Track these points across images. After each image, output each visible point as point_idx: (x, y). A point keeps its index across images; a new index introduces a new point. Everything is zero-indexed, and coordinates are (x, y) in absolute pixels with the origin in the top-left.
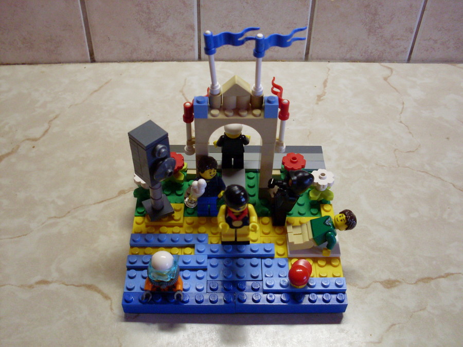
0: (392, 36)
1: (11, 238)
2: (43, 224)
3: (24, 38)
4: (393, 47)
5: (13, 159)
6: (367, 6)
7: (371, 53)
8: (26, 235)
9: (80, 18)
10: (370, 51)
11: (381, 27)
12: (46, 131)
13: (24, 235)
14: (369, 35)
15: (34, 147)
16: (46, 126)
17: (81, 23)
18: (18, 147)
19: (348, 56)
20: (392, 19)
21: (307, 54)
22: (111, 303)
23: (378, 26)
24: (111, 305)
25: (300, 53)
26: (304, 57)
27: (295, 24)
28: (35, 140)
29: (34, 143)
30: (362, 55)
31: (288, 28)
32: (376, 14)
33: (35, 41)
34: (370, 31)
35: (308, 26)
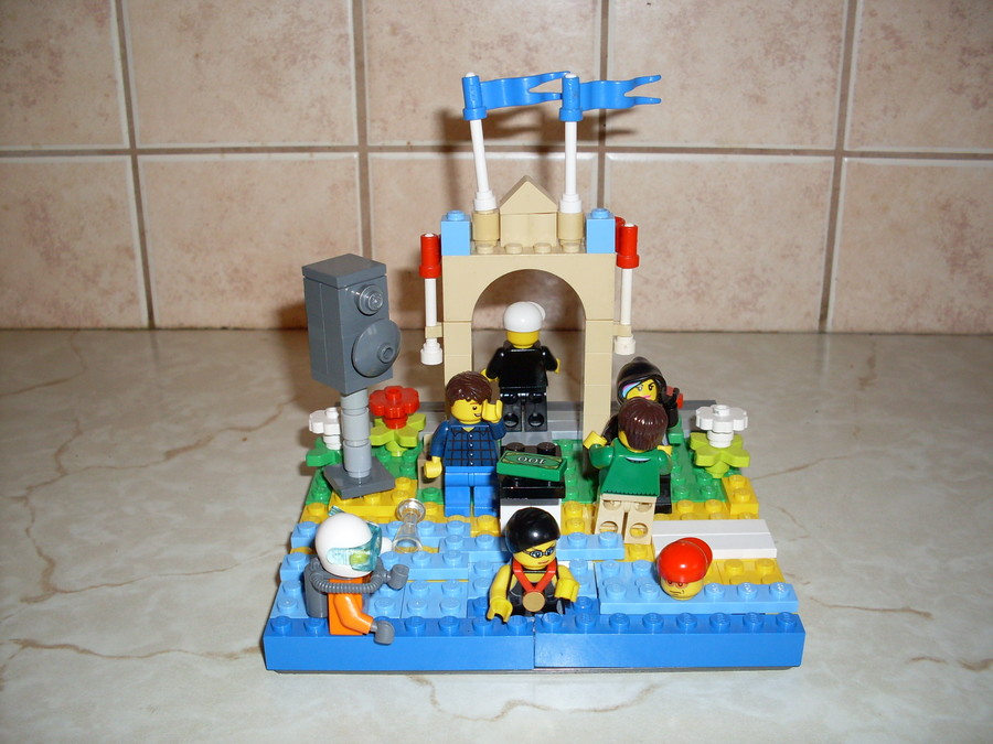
1: (189, 574)
2: (265, 553)
3: (236, 271)
5: (198, 456)
6: (946, 207)
7: (960, 314)
8: (223, 570)
9: (356, 226)
10: (956, 310)
11: (976, 255)
12: (273, 418)
13: (218, 571)
14: (952, 272)
15: (245, 440)
16: (272, 411)
17: (357, 240)
18: (210, 439)
19: (911, 322)
21: (823, 317)
22: (433, 692)
23: (971, 252)
24: (432, 696)
25: (808, 314)
26: (817, 324)
27: (798, 247)
28: (249, 429)
29: (246, 434)
30: (939, 320)
31: (784, 257)
32: (964, 225)
33: (255, 276)
34: (955, 263)
35: (824, 253)
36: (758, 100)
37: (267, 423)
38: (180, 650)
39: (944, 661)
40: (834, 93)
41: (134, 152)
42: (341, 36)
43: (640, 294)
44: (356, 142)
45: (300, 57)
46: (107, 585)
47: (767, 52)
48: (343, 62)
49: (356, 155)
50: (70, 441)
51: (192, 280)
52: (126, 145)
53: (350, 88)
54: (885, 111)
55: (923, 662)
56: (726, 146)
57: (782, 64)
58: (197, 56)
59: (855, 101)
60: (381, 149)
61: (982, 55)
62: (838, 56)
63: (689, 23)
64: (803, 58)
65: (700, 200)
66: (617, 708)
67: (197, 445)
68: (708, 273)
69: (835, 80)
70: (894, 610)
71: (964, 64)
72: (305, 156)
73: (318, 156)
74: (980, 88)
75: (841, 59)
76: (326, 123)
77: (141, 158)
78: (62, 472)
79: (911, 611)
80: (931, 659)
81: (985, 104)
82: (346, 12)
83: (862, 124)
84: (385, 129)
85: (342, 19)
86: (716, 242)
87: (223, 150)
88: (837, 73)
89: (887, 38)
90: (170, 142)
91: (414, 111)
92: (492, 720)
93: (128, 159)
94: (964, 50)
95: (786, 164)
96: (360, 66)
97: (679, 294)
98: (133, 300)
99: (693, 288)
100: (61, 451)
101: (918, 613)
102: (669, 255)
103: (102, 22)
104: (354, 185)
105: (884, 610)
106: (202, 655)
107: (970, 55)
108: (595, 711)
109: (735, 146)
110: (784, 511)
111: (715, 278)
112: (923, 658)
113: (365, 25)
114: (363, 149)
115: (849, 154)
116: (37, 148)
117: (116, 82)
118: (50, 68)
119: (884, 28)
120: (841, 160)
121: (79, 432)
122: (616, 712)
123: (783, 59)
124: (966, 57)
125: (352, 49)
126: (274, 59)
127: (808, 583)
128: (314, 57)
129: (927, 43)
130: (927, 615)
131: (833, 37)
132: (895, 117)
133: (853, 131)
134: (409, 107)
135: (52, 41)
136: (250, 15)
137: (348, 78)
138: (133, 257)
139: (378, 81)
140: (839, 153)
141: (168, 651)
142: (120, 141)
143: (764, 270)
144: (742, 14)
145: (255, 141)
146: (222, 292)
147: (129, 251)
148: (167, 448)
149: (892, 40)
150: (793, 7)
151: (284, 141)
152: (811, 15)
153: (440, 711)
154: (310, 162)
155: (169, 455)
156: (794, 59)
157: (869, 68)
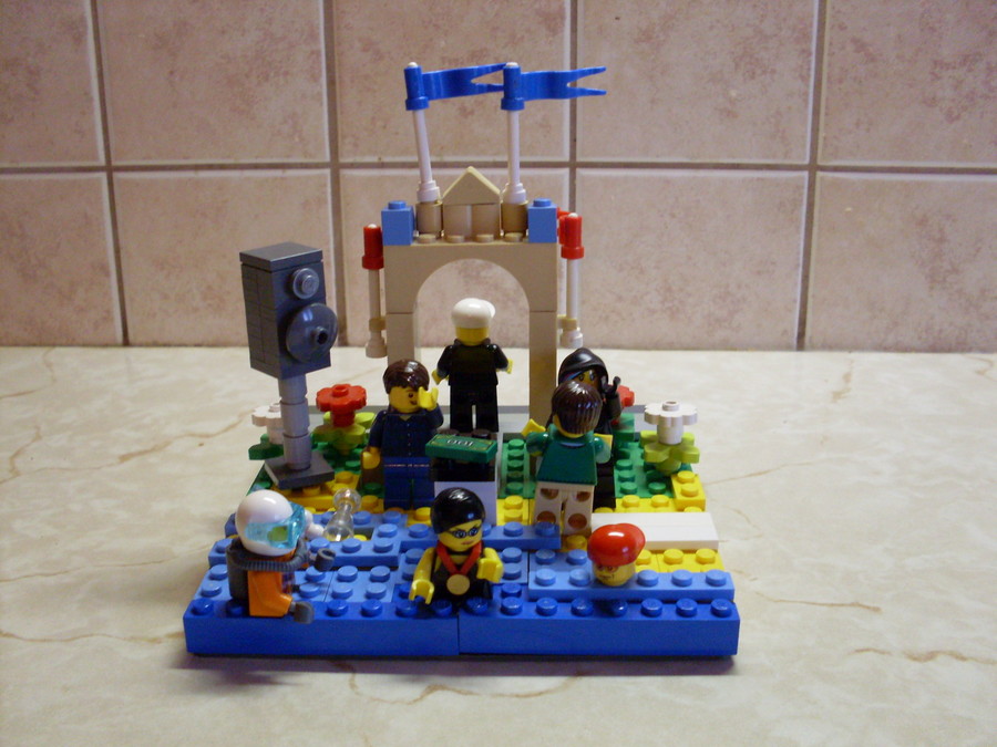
0: (983, 291)
1: (124, 566)
2: (203, 548)
3: (209, 288)
4: (987, 318)
5: (153, 459)
6: (923, 222)
7: (941, 331)
8: (159, 563)
10: (937, 328)
11: (955, 271)
12: (232, 426)
13: (155, 563)
14: (932, 288)
15: (201, 445)
16: (233, 419)
18: (168, 443)
19: (891, 339)
20: (978, 250)
21: (801, 335)
23: (949, 268)
25: (785, 332)
26: (795, 342)
27: (773, 263)
28: (207, 436)
29: (203, 440)
30: (920, 338)
31: (759, 273)
32: (942, 240)
33: (229, 293)
34: (934, 279)
35: (801, 269)
36: (729, 114)
37: (226, 430)
38: (104, 635)
39: (889, 653)
40: (806, 106)
41: (110, 169)
42: (313, 53)
43: (613, 311)
44: (327, 158)
45: (272, 74)
46: (42, 575)
47: (737, 66)
48: (315, 79)
49: (327, 172)
50: (27, 445)
51: (165, 297)
52: (102, 161)
53: (322, 104)
54: (858, 124)
55: (867, 653)
56: (698, 161)
57: (753, 78)
58: (172, 73)
59: (827, 114)
60: (352, 166)
61: (954, 68)
62: (809, 69)
63: (658, 37)
64: (773, 71)
65: (673, 216)
66: (541, 693)
67: (153, 450)
68: (681, 290)
69: (806, 94)
70: (842, 605)
71: (936, 77)
72: (278, 173)
73: (290, 173)
74: (953, 100)
75: (813, 73)
76: (297, 140)
77: (118, 176)
78: (15, 472)
79: (860, 605)
80: (875, 651)
81: (958, 117)
82: (318, 28)
83: (835, 137)
84: (356, 145)
85: (313, 37)
86: (690, 258)
87: (197, 168)
88: (808, 86)
89: (857, 51)
90: (144, 159)
91: (385, 127)
92: (410, 703)
93: (103, 176)
94: (935, 63)
95: (758, 179)
96: (331, 82)
97: (653, 312)
98: (108, 318)
99: (668, 305)
100: (17, 454)
101: (868, 608)
102: (642, 271)
103: (79, 40)
104: (326, 202)
105: (832, 605)
106: (125, 639)
107: (942, 68)
108: (517, 696)
109: (708, 160)
110: (739, 512)
111: (689, 295)
112: (868, 650)
113: (336, 43)
114: (336, 166)
115: (824, 169)
116: (14, 165)
117: (91, 100)
118: (28, 85)
119: (855, 41)
120: (815, 174)
121: (38, 437)
122: (539, 698)
123: (754, 73)
124: (937, 70)
125: (324, 65)
126: (247, 76)
127: (755, 579)
128: (286, 73)
129: (898, 57)
130: (876, 610)
131: (803, 51)
132: (868, 130)
133: (825, 145)
134: (379, 123)
135: (30, 59)
136: (223, 32)
137: (320, 94)
138: (108, 274)
139: (349, 97)
140: (813, 168)
141: (92, 635)
142: (95, 157)
143: (739, 287)
144: (711, 28)
145: (229, 157)
146: (196, 310)
147: (104, 269)
148: (123, 452)
149: (862, 53)
150: (762, 21)
151: (257, 157)
152: (780, 29)
153: (357, 694)
154: (282, 178)
155: (124, 458)
156: (764, 72)
157: (841, 81)
